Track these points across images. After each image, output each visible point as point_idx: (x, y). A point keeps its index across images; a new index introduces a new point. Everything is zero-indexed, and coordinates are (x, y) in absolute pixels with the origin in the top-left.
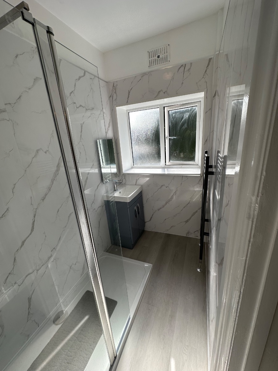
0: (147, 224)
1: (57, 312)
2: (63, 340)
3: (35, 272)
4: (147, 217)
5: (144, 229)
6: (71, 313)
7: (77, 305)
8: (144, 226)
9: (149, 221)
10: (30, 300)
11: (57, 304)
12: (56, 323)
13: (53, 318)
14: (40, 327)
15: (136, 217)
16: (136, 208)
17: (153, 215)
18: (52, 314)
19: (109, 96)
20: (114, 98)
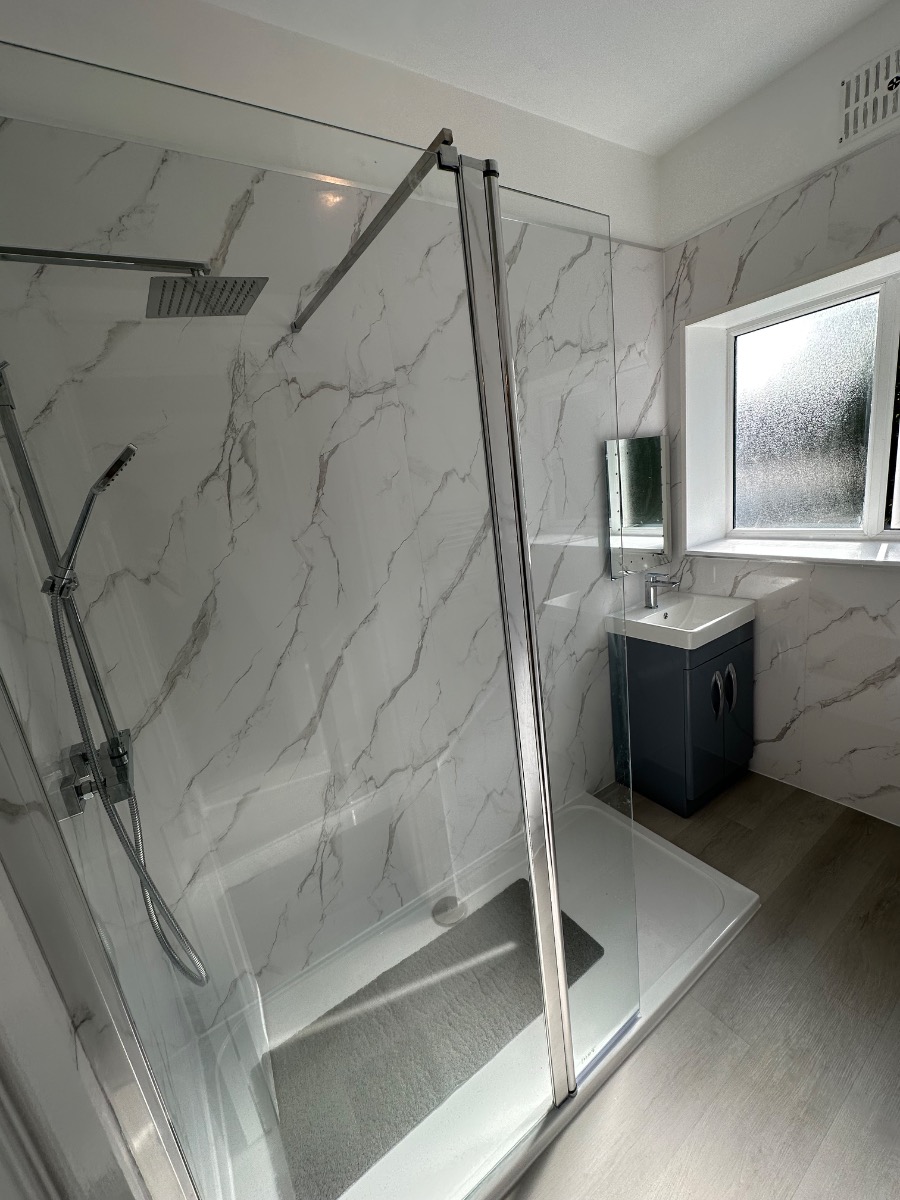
0: (761, 751)
1: (443, 896)
2: (447, 966)
3: (410, 770)
4: (766, 723)
5: (747, 764)
6: (474, 914)
7: (491, 902)
8: (751, 755)
9: (774, 741)
10: (392, 831)
11: (445, 874)
12: (438, 917)
13: (433, 903)
14: (405, 906)
15: (717, 709)
16: (717, 677)
17: (793, 721)
18: (433, 891)
19: (665, 295)
20: (681, 298)
